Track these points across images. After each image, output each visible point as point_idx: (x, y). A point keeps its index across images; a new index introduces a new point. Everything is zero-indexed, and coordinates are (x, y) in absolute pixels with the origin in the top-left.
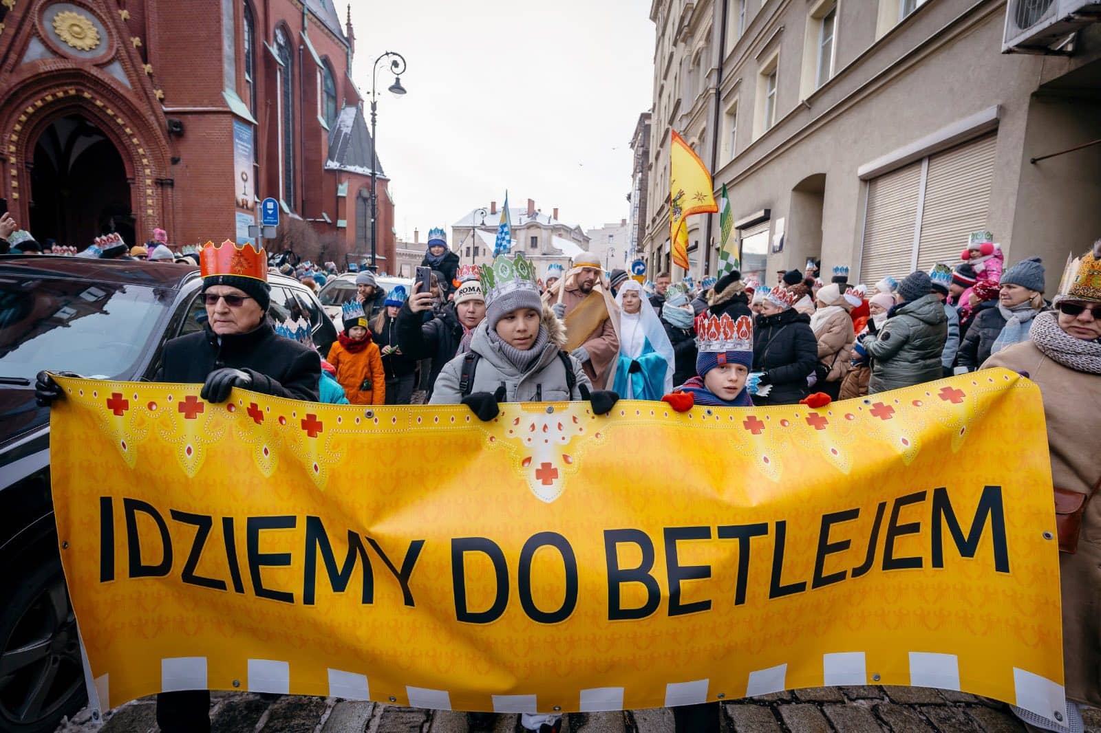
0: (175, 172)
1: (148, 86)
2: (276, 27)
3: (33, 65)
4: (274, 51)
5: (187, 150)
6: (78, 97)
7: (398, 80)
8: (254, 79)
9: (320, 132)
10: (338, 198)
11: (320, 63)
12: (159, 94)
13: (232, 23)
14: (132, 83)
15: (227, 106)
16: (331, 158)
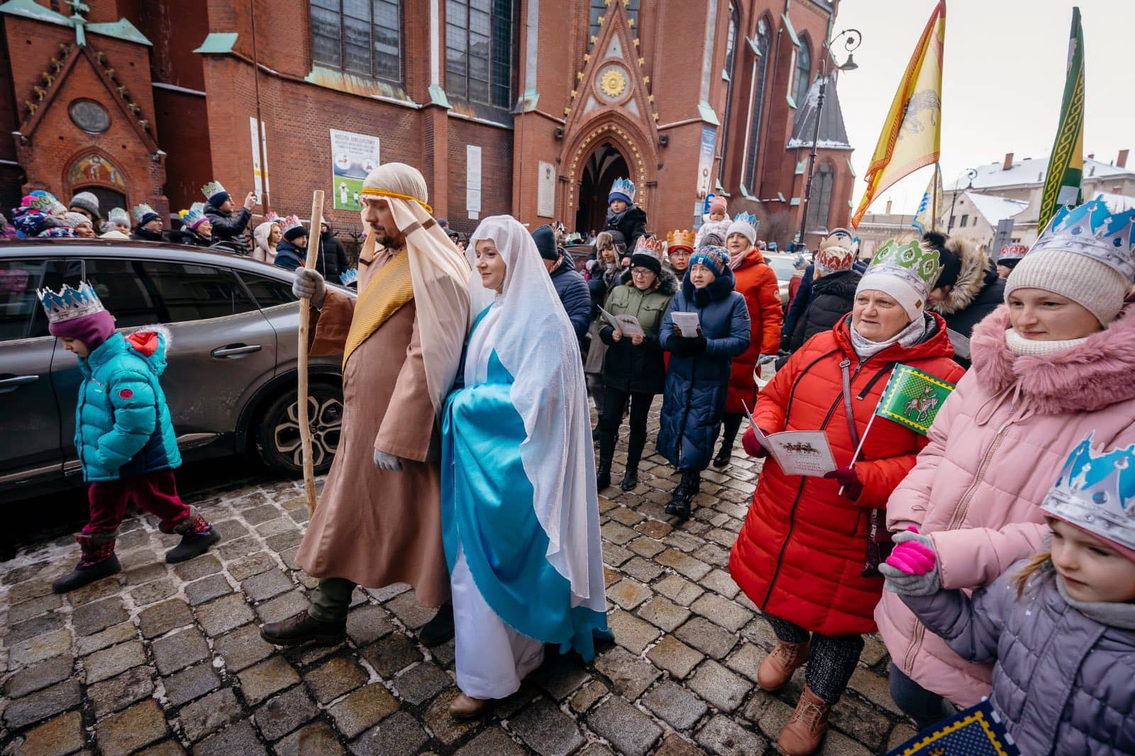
0: (660, 176)
1: (650, 112)
2: (759, 19)
3: (588, 114)
4: (754, 43)
5: (670, 157)
6: (610, 131)
7: (851, 56)
8: (733, 79)
9: (787, 111)
10: (796, 176)
11: (796, 40)
12: (656, 116)
13: (712, 43)
14: (640, 113)
15: (700, 116)
16: (794, 136)
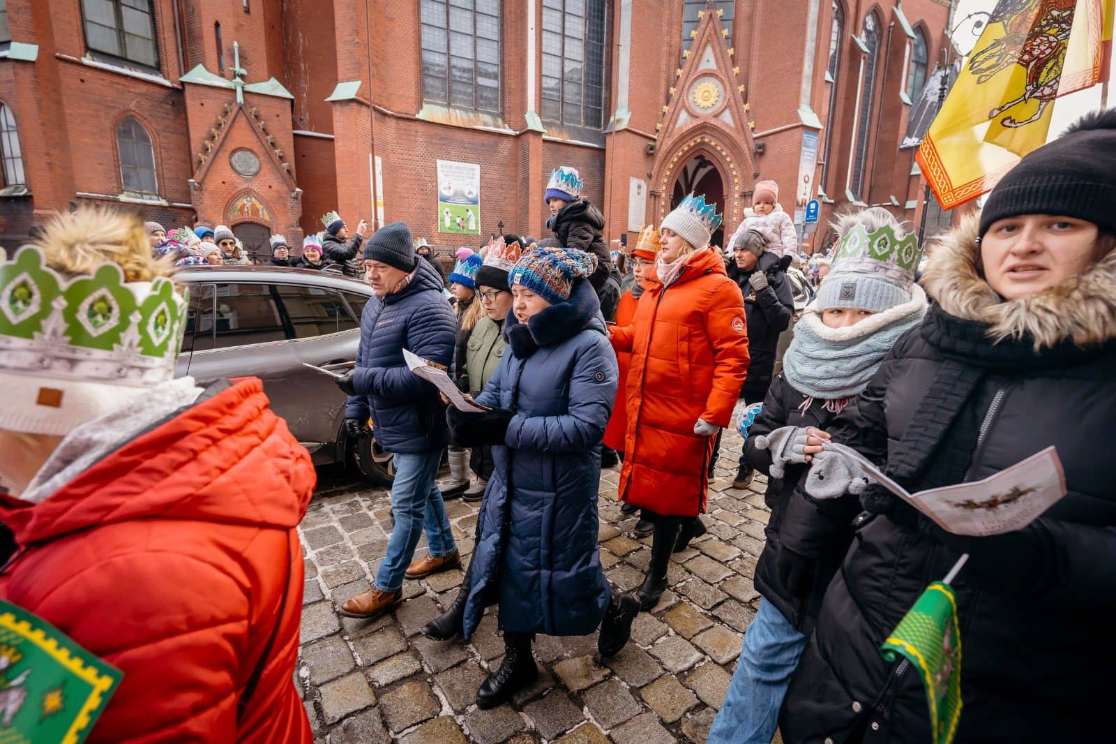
1: (745, 121)
2: (867, 14)
4: (861, 41)
5: (767, 165)
6: (703, 143)
8: (837, 80)
9: (900, 109)
10: (911, 177)
11: (910, 32)
12: (751, 125)
13: (814, 44)
15: (800, 121)
16: (909, 134)
